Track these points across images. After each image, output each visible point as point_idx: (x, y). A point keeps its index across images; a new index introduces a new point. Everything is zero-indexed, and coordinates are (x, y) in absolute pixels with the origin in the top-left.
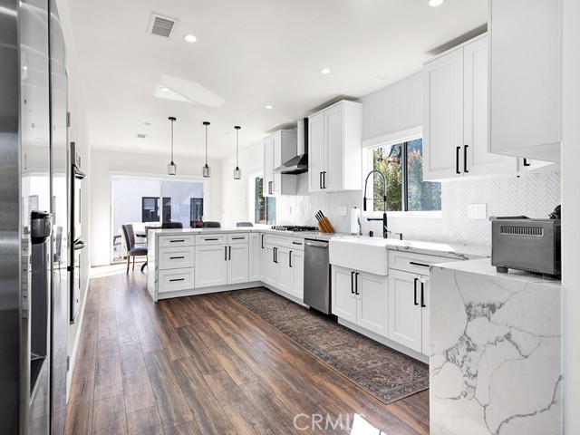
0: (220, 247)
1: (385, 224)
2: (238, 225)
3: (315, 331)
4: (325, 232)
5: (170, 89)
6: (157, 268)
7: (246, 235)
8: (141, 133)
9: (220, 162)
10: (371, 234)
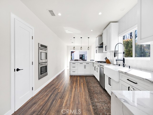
0: (83, 65)
1: (124, 62)
2: (91, 60)
3: (98, 93)
4: (108, 63)
5: (68, 30)
6: (70, 69)
7: (89, 63)
8: (72, 42)
9: (91, 47)
10: (119, 65)
